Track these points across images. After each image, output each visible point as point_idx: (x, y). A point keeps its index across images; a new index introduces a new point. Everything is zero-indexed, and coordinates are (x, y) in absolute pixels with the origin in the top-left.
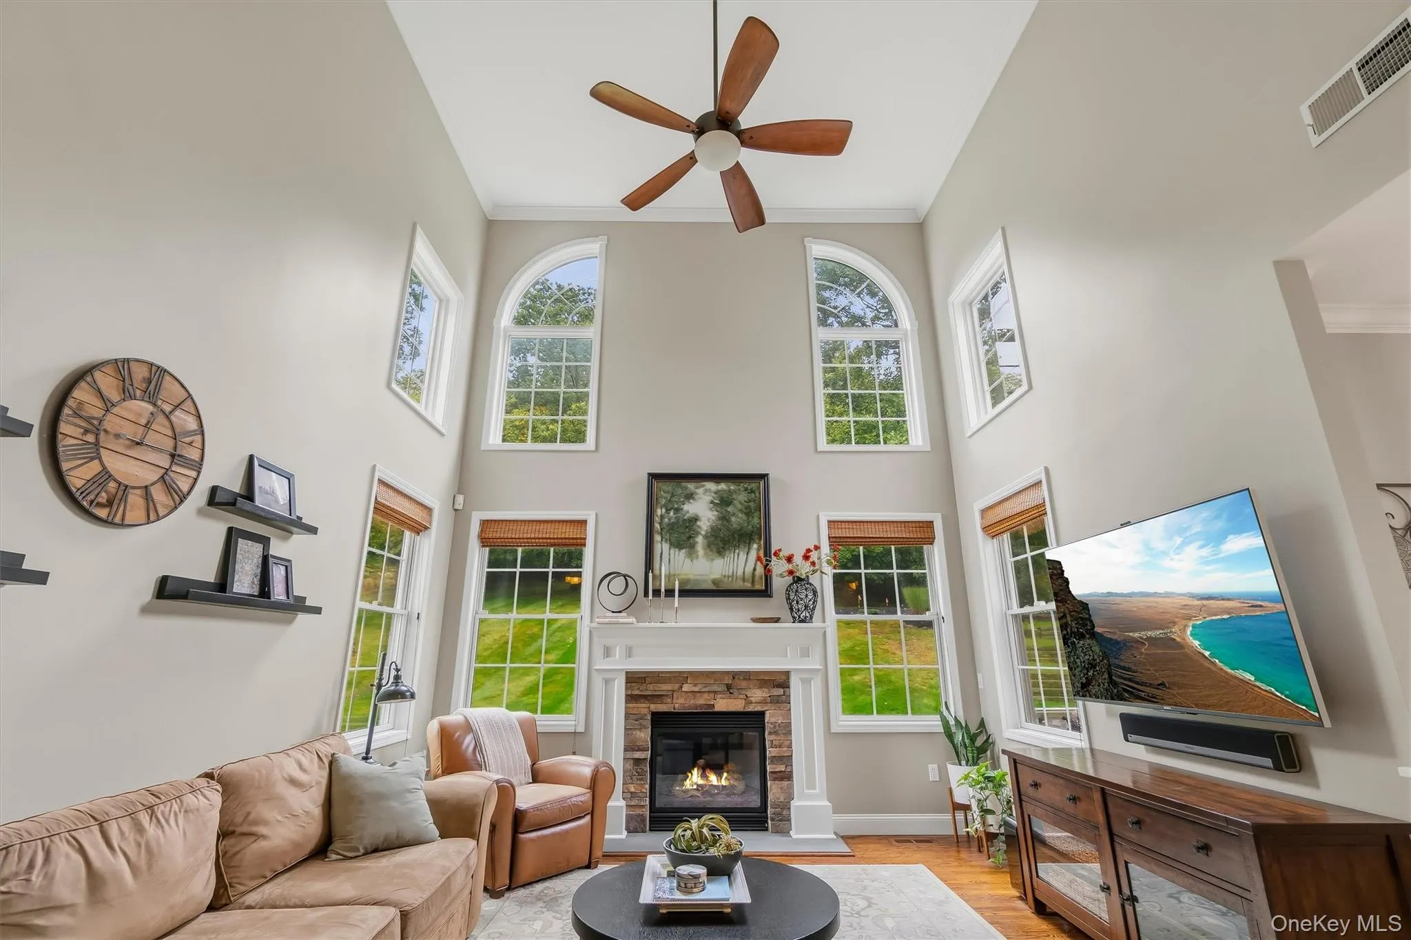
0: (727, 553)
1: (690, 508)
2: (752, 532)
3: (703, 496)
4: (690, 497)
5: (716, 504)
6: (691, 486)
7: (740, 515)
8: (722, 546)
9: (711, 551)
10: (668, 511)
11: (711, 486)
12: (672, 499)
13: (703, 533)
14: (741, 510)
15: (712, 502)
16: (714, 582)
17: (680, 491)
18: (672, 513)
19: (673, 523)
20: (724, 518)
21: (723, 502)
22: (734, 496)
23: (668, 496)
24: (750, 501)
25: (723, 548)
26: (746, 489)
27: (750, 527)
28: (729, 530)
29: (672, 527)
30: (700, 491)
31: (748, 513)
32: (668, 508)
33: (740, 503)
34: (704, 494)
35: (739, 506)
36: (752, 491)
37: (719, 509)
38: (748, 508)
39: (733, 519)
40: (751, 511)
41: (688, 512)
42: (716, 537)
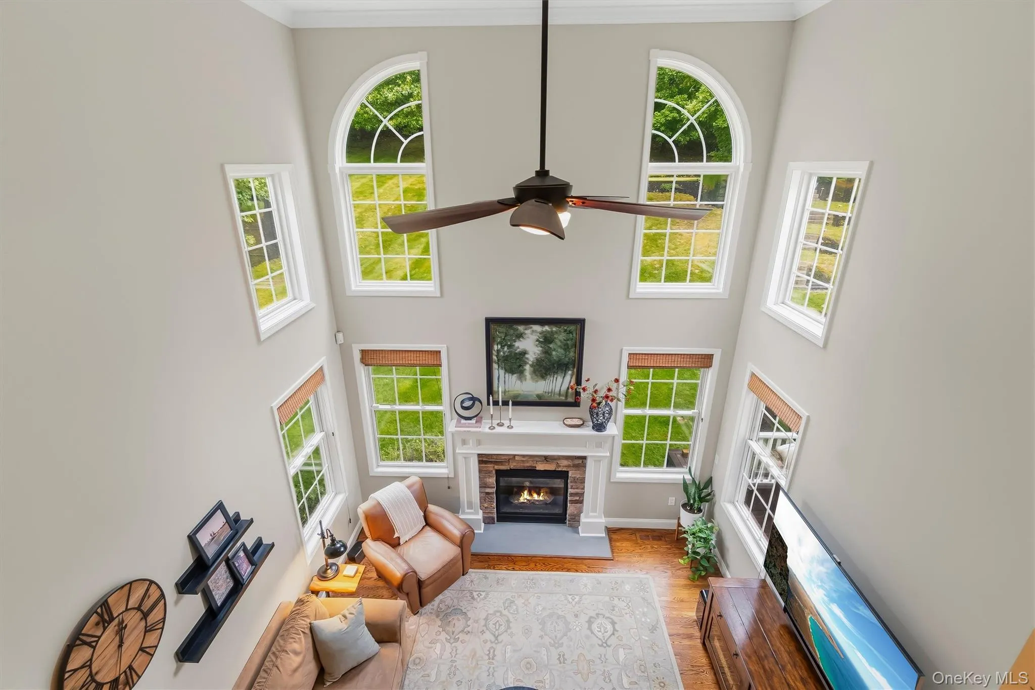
0: (548, 376)
1: (520, 345)
2: (568, 362)
3: (530, 336)
4: (520, 336)
5: (540, 342)
6: (521, 328)
7: (559, 350)
8: (544, 372)
9: (536, 375)
10: (502, 347)
11: (537, 328)
12: (506, 338)
13: (530, 363)
14: (560, 347)
15: (537, 340)
16: (538, 396)
17: (512, 332)
18: (506, 349)
19: (507, 355)
20: (547, 352)
21: (546, 340)
22: (556, 336)
23: (503, 336)
24: (568, 340)
25: (545, 374)
26: (565, 331)
27: (567, 359)
28: (550, 361)
29: (506, 359)
30: (528, 332)
31: (566, 348)
32: (503, 345)
33: (560, 341)
34: (532, 334)
35: (559, 343)
36: (570, 332)
37: (543, 346)
38: (567, 344)
39: (554, 353)
40: (568, 348)
41: (518, 348)
42: (541, 366)
